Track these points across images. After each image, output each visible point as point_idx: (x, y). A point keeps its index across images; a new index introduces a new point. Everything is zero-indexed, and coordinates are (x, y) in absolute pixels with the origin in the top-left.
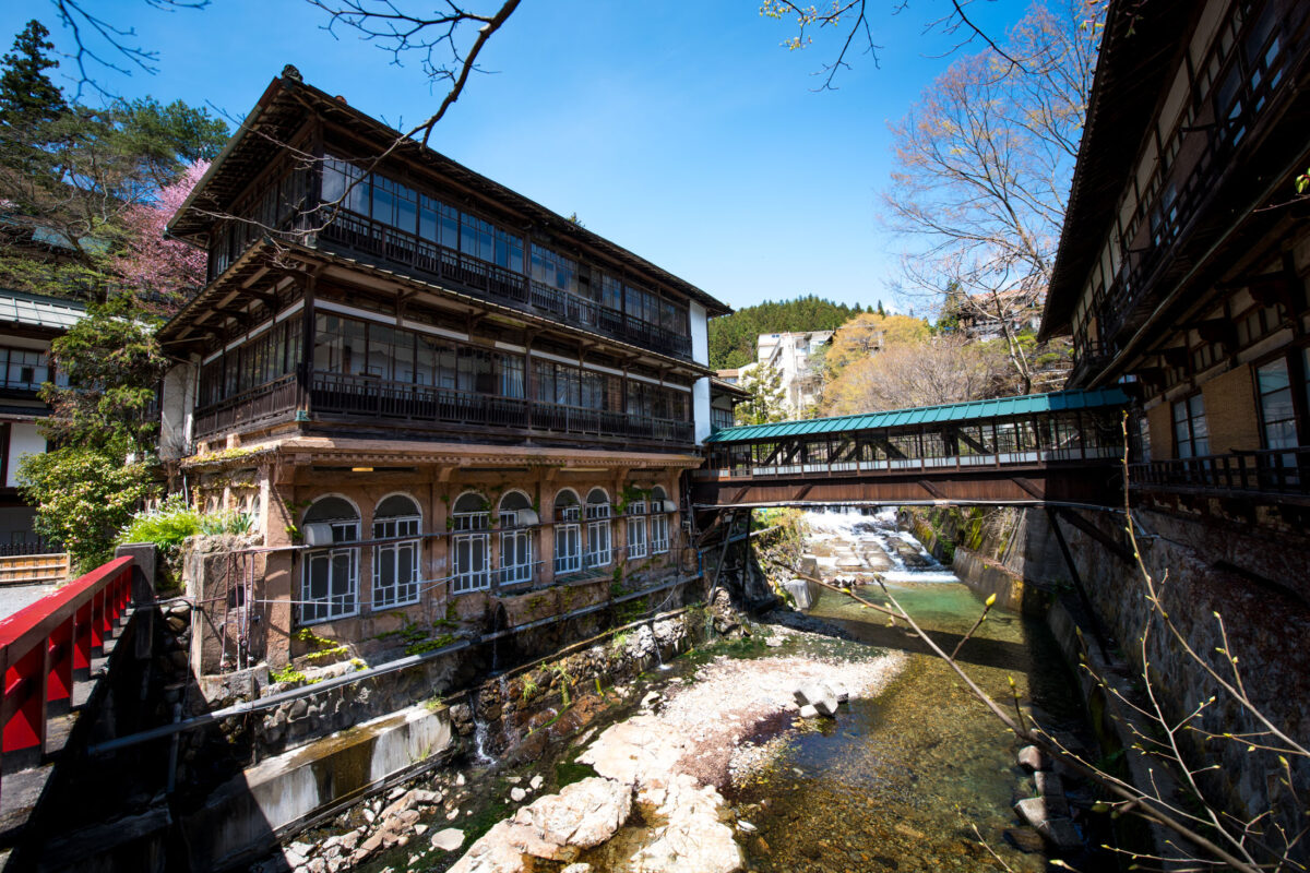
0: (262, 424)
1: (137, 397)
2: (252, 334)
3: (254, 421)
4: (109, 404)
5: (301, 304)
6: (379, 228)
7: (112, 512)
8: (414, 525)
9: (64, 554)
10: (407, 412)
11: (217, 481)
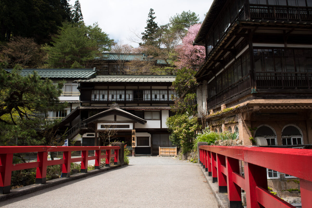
0: (235, 98)
1: (193, 96)
2: (226, 67)
3: (231, 98)
4: (187, 99)
5: (247, 47)
6: (271, 8)
7: (191, 133)
8: (299, 140)
9: (175, 148)
10: (295, 86)
11: (219, 122)
